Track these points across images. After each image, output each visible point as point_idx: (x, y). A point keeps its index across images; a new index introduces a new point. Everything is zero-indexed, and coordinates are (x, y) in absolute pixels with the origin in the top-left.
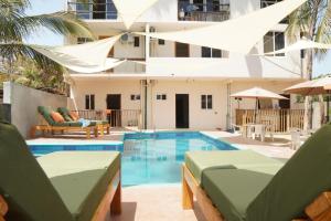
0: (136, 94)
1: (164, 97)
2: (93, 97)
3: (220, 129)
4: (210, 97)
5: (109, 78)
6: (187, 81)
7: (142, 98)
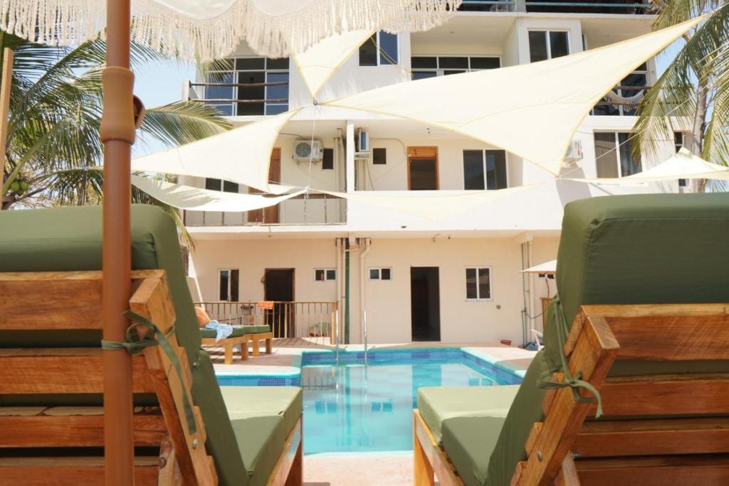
0: (326, 267)
1: (386, 274)
2: (235, 273)
3: (507, 343)
4: (484, 272)
5: (270, 235)
6: (433, 239)
7: (340, 275)
